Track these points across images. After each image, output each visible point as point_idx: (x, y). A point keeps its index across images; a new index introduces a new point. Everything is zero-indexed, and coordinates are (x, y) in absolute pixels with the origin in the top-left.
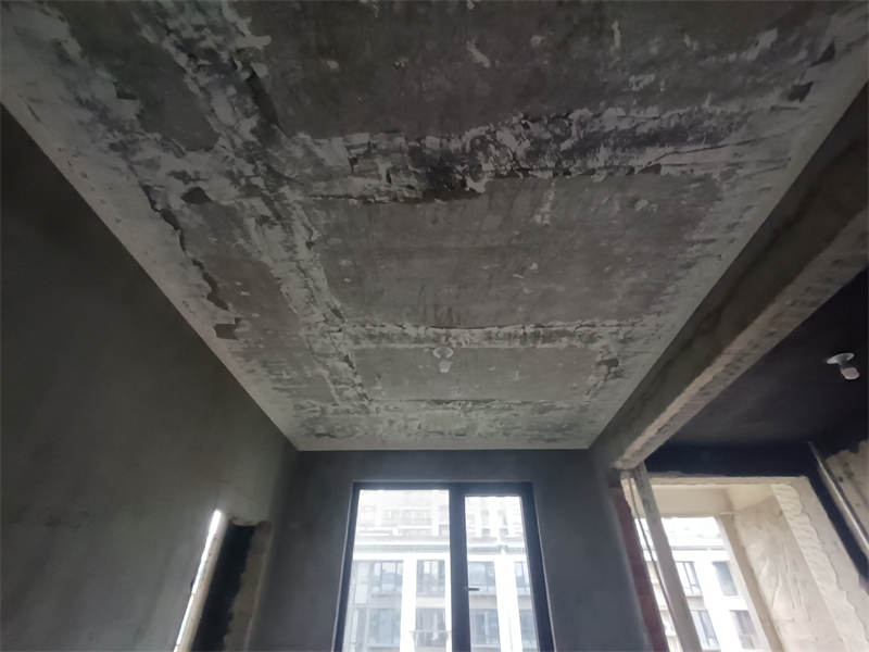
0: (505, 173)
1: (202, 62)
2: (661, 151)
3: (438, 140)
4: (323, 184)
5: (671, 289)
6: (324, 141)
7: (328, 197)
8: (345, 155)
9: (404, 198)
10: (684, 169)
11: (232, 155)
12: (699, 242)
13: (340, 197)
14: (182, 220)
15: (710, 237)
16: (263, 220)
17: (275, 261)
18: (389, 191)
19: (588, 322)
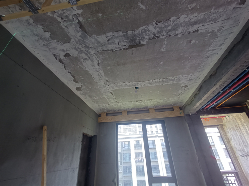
0: (152, 38)
1: (65, 19)
2: (198, 26)
3: (131, 32)
4: (100, 48)
5: (203, 65)
6: (100, 36)
7: (102, 51)
8: (106, 39)
9: (123, 49)
10: (205, 30)
11: (75, 43)
12: (211, 50)
13: (105, 51)
14: (64, 62)
15: (215, 48)
16: (85, 59)
17: (89, 70)
18: (119, 47)
19: (178, 76)
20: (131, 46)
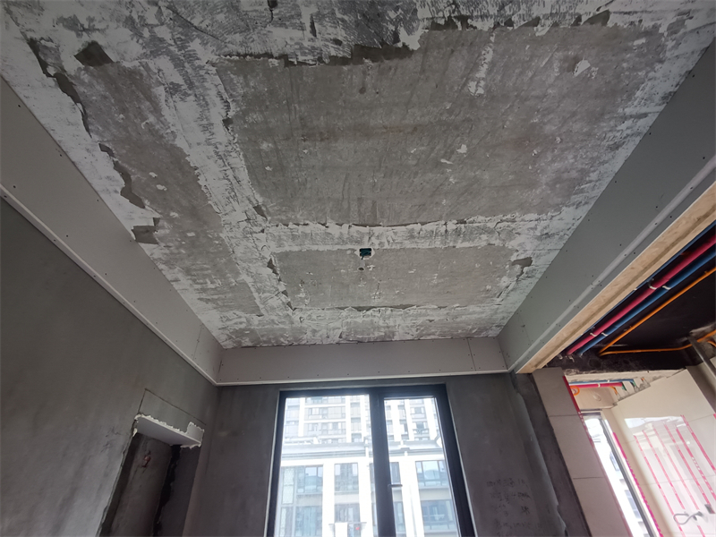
0: (442, 22)
4: (238, 37)
5: (594, 176)
7: (245, 55)
9: (330, 57)
10: (631, 18)
12: (631, 116)
13: (259, 56)
15: (643, 110)
16: (173, 89)
17: (190, 145)
18: (313, 48)
19: (509, 216)
20: (362, 47)
